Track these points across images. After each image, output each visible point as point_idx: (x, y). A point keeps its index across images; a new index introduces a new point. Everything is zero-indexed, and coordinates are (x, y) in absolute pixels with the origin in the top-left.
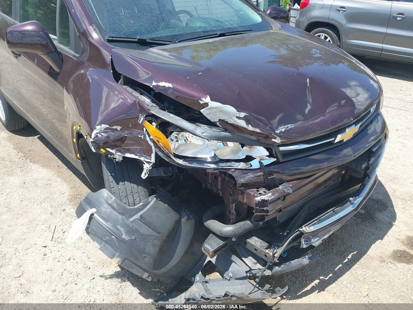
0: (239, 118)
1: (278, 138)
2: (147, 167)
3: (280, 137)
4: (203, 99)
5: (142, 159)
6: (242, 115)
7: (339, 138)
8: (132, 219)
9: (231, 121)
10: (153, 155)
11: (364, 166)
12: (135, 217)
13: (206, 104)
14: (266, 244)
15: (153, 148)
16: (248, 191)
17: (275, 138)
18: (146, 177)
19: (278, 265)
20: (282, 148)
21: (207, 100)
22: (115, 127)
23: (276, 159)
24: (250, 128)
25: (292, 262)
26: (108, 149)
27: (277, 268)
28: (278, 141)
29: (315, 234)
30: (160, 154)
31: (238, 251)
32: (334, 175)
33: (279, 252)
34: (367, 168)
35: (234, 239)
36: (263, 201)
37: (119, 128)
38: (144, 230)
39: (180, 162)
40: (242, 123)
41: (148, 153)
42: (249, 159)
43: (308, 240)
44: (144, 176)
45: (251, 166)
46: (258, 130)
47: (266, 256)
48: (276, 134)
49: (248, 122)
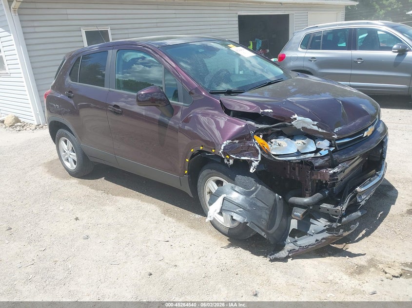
0: (313, 125)
1: (336, 135)
2: (255, 164)
3: (336, 134)
4: (293, 116)
5: (252, 159)
6: (316, 123)
7: (365, 134)
8: (251, 197)
9: (309, 127)
10: (260, 156)
11: (381, 151)
12: (252, 196)
13: (295, 119)
14: (333, 206)
15: (260, 151)
16: (321, 170)
17: (334, 135)
18: (254, 171)
19: (345, 216)
20: (337, 142)
21: (296, 116)
22: (235, 141)
23: (334, 148)
24: (320, 130)
25: (352, 214)
26: (231, 155)
27: (344, 218)
28: (335, 137)
29: (363, 193)
30: (264, 155)
31: (314, 216)
32: (360, 163)
33: (345, 207)
34: (382, 153)
35: (311, 208)
36: (334, 173)
37: (237, 141)
38: (260, 204)
39: (277, 158)
40: (316, 128)
41: (255, 154)
42: (318, 150)
43: (360, 197)
44: (252, 170)
45: (321, 154)
46: (325, 131)
47: (336, 212)
48: (335, 133)
49: (319, 127)
